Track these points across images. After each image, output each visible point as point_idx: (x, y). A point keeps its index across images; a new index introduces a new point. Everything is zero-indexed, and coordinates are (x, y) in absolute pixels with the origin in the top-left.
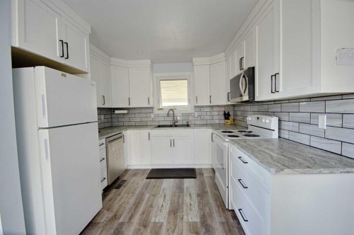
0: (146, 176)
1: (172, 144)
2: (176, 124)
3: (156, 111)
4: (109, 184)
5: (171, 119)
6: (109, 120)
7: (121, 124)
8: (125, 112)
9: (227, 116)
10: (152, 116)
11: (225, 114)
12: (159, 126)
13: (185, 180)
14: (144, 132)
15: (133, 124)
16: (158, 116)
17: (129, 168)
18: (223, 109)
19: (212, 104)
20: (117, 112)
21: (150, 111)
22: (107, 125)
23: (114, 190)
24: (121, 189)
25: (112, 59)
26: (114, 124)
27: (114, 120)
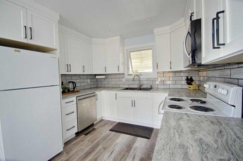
0: (111, 127)
1: (133, 104)
2: (142, 87)
3: (126, 77)
4: (79, 131)
5: (137, 82)
6: (96, 83)
7: (103, 86)
8: (104, 77)
9: (190, 81)
10: (124, 80)
11: (187, 79)
12: (127, 89)
13: (139, 138)
14: (113, 93)
15: (111, 86)
16: (128, 80)
17: (104, 119)
18: (187, 75)
19: (172, 70)
20: (97, 77)
21: (122, 76)
22: (93, 86)
23: (83, 136)
24: (87, 136)
25: (93, 39)
26: (99, 86)
27: (99, 83)
